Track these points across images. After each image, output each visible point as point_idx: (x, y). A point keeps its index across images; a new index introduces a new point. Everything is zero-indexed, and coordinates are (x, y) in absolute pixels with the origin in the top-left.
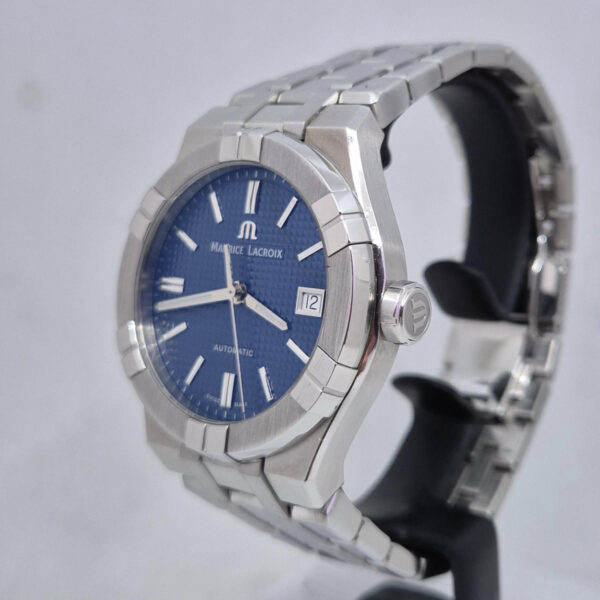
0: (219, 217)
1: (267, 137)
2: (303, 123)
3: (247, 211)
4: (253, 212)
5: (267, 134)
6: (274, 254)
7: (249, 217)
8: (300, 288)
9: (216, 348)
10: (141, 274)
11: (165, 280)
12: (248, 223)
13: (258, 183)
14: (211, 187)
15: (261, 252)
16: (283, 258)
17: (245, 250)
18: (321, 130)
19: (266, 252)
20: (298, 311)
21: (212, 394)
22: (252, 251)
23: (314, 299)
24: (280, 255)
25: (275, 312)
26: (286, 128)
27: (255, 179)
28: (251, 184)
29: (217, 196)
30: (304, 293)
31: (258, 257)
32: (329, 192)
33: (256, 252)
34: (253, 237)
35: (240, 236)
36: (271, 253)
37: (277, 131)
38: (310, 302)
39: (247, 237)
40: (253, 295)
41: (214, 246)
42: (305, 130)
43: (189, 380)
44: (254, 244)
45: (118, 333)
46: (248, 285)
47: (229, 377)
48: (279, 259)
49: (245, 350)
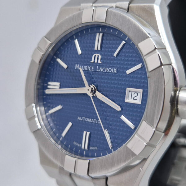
0: (80, 52)
1: (109, 10)
2: (128, 3)
3: (96, 48)
4: (99, 49)
5: (109, 8)
6: (112, 70)
7: (97, 51)
8: (127, 88)
9: (79, 118)
10: (38, 80)
11: (49, 83)
12: (97, 55)
13: (101, 34)
14: (74, 36)
15: (104, 70)
16: (117, 73)
17: (95, 68)
18: (139, 6)
19: (107, 70)
20: (127, 101)
21: (77, 142)
22: (99, 69)
23: (136, 94)
24: (115, 71)
25: (113, 101)
26: (118, 5)
27: (100, 32)
28: (98, 34)
29: (78, 41)
30: (129, 91)
31: (103, 72)
32: (149, 37)
33: (101, 69)
34: (99, 62)
35: (92, 61)
36: (110, 70)
37: (113, 7)
38: (133, 96)
39: (96, 62)
40: (99, 91)
41: (77, 66)
42: (129, 6)
43: (64, 134)
44: (100, 65)
45: (26, 110)
46: (97, 87)
47: (86, 135)
48: (115, 73)
49: (95, 120)
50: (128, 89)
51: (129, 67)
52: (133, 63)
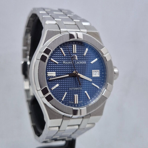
9: (70, 89)
12: (75, 55)
15: (80, 63)
19: (81, 62)
20: (93, 76)
21: (71, 101)
22: (77, 63)
25: (88, 77)
27: (74, 44)
38: (95, 73)
41: (64, 62)
43: (63, 99)
44: (77, 61)
47: (76, 96)
48: (85, 64)
49: (79, 88)
50: (93, 70)
51: (91, 60)
52: (93, 58)
